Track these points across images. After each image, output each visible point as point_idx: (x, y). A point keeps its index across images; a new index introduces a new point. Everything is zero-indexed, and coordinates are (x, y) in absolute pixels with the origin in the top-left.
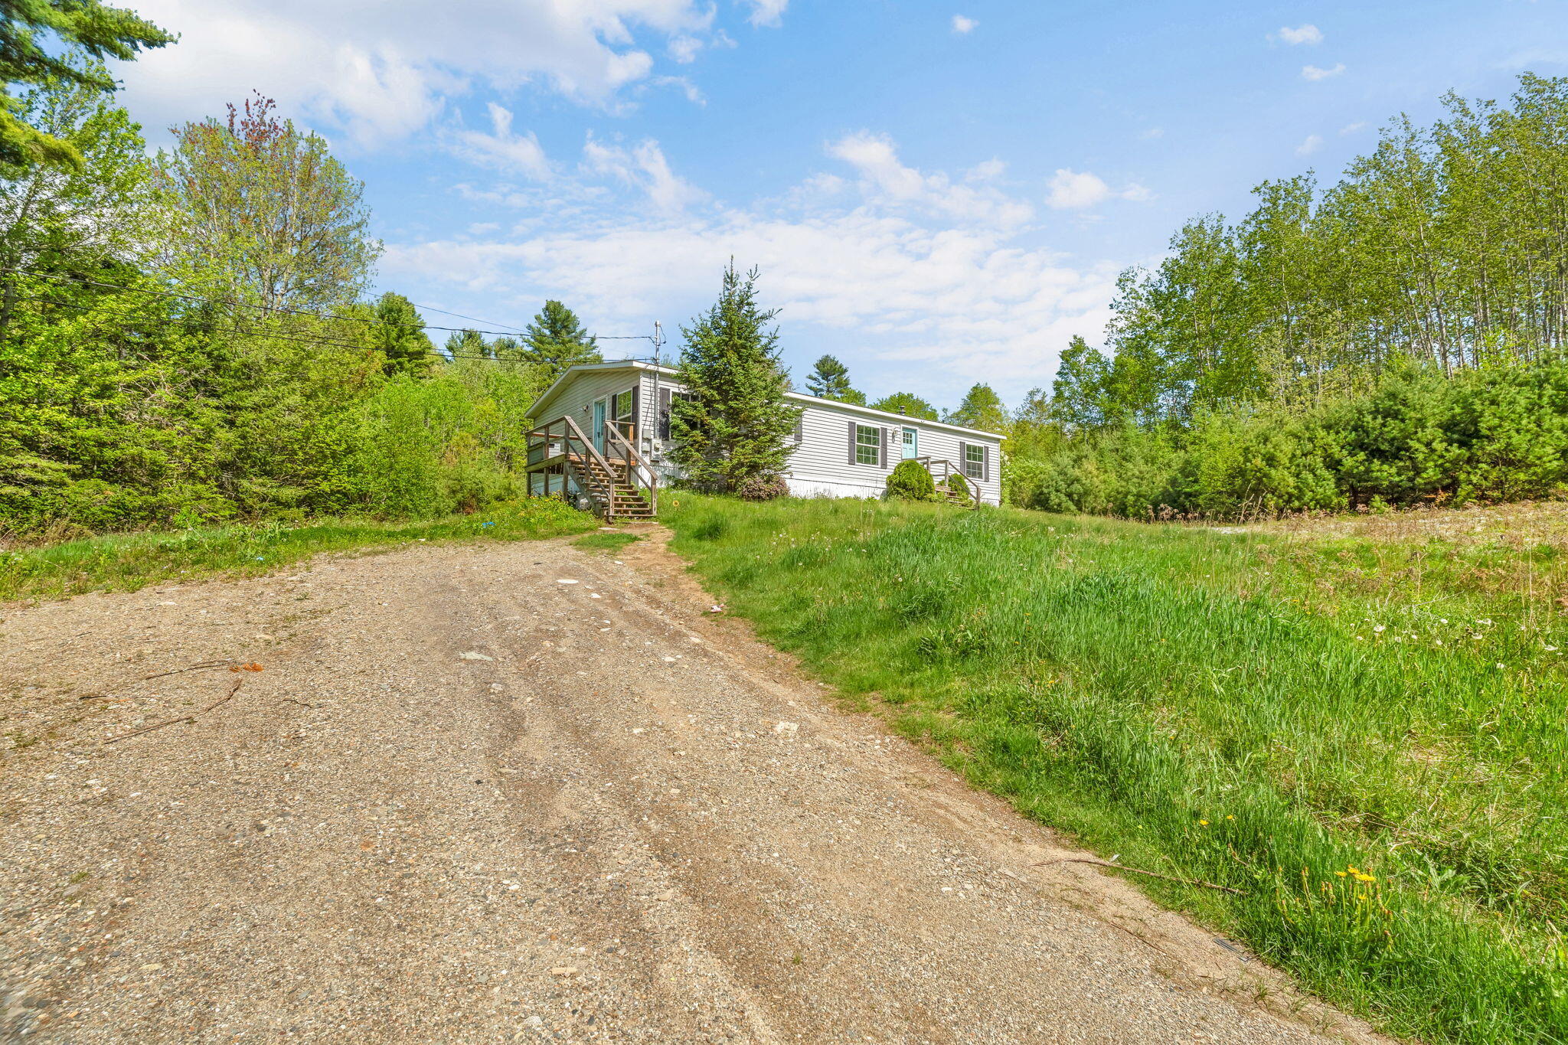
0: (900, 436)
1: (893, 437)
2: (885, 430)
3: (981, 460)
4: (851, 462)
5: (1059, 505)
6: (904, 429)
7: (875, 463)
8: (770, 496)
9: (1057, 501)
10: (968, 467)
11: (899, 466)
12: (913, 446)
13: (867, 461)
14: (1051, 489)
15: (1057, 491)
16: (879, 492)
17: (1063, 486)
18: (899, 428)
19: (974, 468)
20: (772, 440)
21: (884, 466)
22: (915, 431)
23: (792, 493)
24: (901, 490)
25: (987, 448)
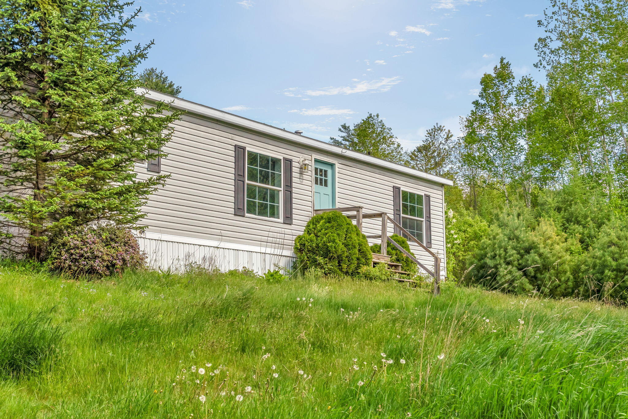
0: (310, 175)
1: (301, 173)
2: (289, 162)
3: (421, 216)
4: (238, 212)
5: (511, 282)
6: (317, 161)
7: (274, 213)
8: (111, 267)
9: (509, 277)
10: (405, 225)
11: (315, 221)
12: (329, 190)
13: (263, 210)
14: (498, 260)
15: (508, 263)
16: (282, 262)
17: (513, 255)
18: (310, 158)
19: (411, 227)
20: (117, 166)
21: (288, 219)
22: (332, 165)
23: (149, 262)
24: (320, 260)
25: (428, 197)
